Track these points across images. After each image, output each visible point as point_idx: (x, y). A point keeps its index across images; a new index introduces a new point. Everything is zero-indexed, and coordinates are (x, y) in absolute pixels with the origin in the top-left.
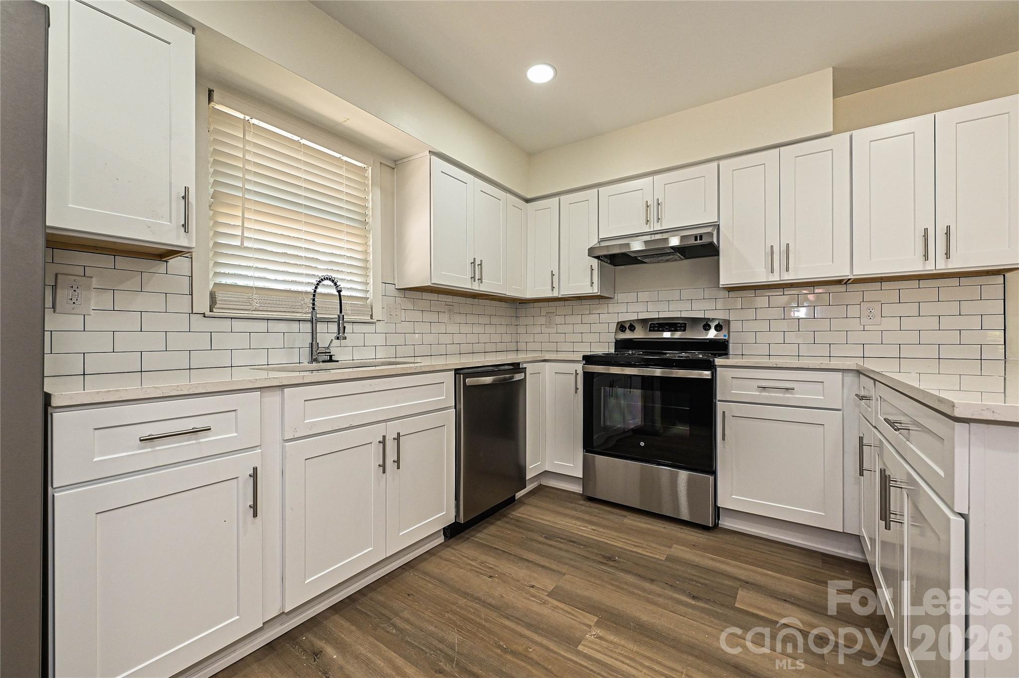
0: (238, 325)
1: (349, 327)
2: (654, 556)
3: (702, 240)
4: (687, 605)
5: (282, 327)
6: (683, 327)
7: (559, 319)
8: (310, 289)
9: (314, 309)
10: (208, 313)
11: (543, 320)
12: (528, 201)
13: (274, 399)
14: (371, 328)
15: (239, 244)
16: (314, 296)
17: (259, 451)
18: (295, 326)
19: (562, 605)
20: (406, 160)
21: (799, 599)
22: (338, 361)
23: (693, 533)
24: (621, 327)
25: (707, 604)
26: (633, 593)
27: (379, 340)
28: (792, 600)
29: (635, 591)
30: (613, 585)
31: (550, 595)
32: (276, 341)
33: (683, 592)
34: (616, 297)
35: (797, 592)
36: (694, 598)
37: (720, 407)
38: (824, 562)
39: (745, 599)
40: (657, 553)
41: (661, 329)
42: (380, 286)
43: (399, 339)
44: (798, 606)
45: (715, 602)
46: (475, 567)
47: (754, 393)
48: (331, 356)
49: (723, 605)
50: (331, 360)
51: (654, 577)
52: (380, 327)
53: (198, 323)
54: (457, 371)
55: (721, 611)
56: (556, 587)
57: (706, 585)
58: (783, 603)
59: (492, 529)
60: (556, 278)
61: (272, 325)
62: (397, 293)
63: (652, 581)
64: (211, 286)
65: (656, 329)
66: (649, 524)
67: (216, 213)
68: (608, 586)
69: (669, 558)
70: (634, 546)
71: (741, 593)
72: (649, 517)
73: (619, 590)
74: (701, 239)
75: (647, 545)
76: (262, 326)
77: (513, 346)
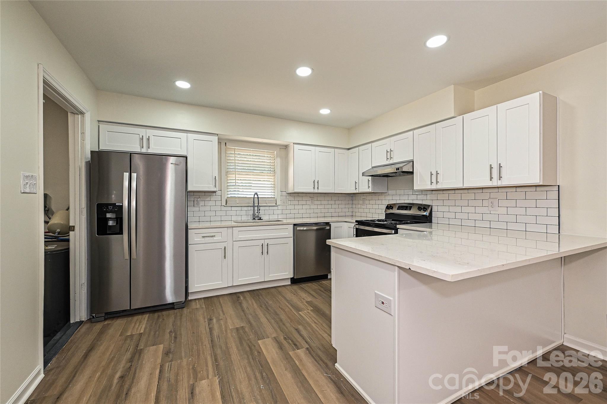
0: (233, 208)
1: (261, 208)
5: (246, 208)
6: (410, 208)
7: (367, 202)
8: (253, 196)
9: (254, 203)
10: (225, 205)
11: (361, 202)
12: (349, 149)
13: (230, 230)
14: (276, 208)
15: (235, 184)
16: (254, 199)
17: (227, 243)
18: (250, 208)
20: (288, 146)
22: (262, 219)
24: (388, 207)
27: (280, 212)
32: (244, 213)
34: (388, 192)
41: (402, 209)
42: (280, 193)
43: (288, 212)
46: (293, 291)
48: (260, 218)
50: (260, 219)
52: (280, 207)
53: (223, 208)
54: (295, 225)
59: (309, 284)
60: (357, 184)
61: (242, 208)
62: (287, 195)
64: (226, 198)
65: (400, 208)
67: (227, 177)
74: (398, 170)
76: (240, 208)
77: (350, 214)
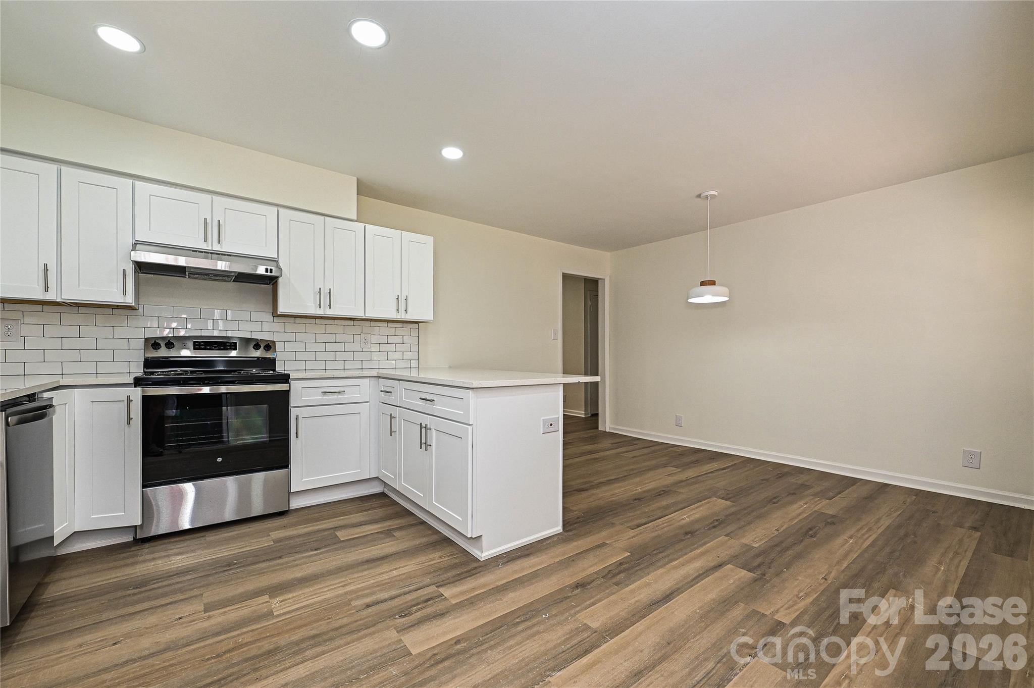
2: (264, 545)
3: (272, 273)
4: (316, 555)
6: (233, 346)
7: (31, 330)
19: (228, 608)
21: (367, 521)
23: (275, 521)
24: (154, 344)
25: (326, 548)
26: (276, 570)
28: (363, 523)
29: (275, 568)
30: (254, 575)
31: (205, 611)
33: (307, 551)
34: (141, 309)
35: (362, 519)
36: (316, 550)
37: (293, 413)
38: (361, 501)
39: (342, 535)
40: (265, 542)
41: (208, 347)
44: (368, 524)
45: (329, 545)
47: (318, 398)
49: (335, 544)
51: (280, 555)
55: (337, 546)
56: (204, 605)
57: (316, 541)
58: (361, 527)
63: (280, 557)
65: (202, 347)
66: (234, 531)
68: (251, 578)
69: (275, 541)
70: (239, 548)
71: (338, 534)
72: (227, 527)
73: (261, 575)
74: (270, 272)
75: (249, 543)
